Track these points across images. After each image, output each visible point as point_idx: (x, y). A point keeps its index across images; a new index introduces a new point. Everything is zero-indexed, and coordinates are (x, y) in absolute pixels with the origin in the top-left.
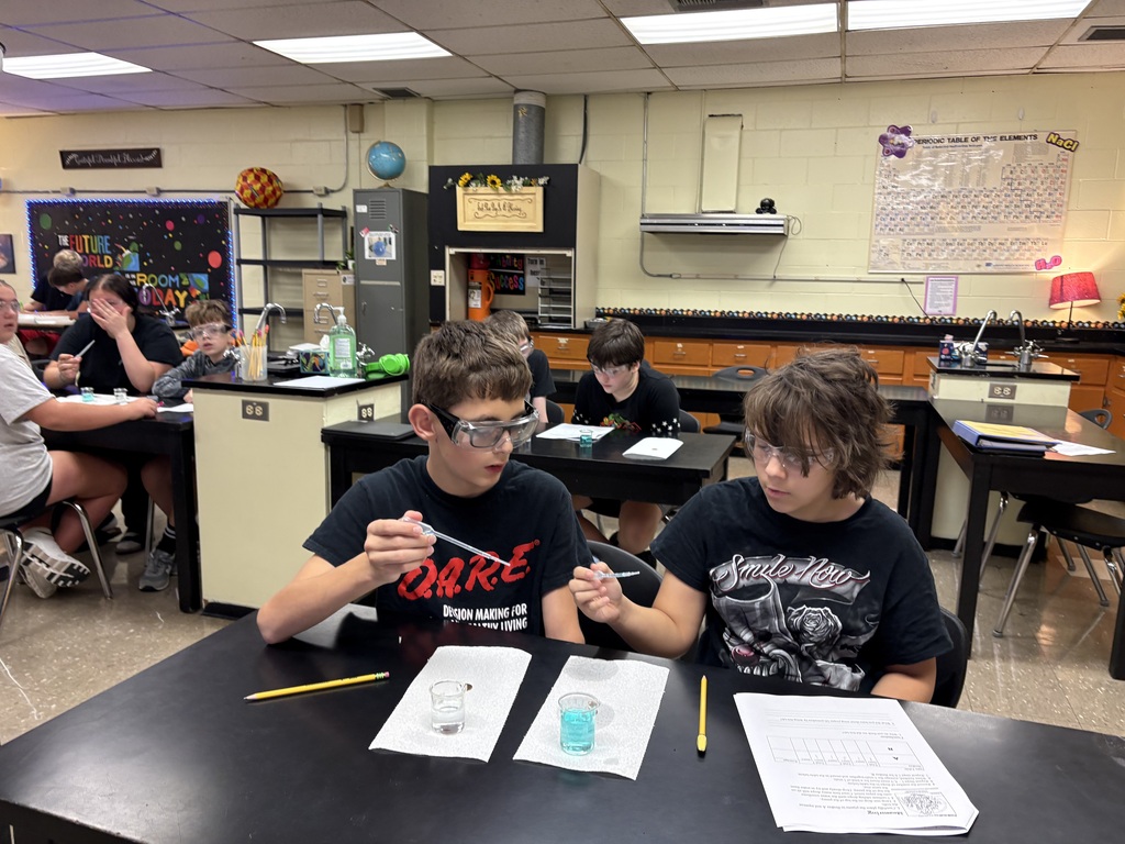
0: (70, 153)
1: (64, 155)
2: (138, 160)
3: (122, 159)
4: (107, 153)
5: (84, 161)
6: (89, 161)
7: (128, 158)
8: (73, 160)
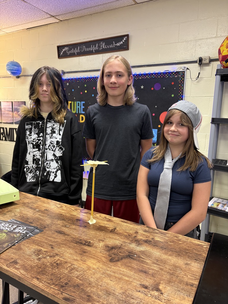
0: (64, 46)
1: (59, 48)
2: (111, 46)
3: (99, 47)
4: (88, 44)
5: (72, 51)
6: (76, 51)
7: (103, 45)
8: (65, 51)
